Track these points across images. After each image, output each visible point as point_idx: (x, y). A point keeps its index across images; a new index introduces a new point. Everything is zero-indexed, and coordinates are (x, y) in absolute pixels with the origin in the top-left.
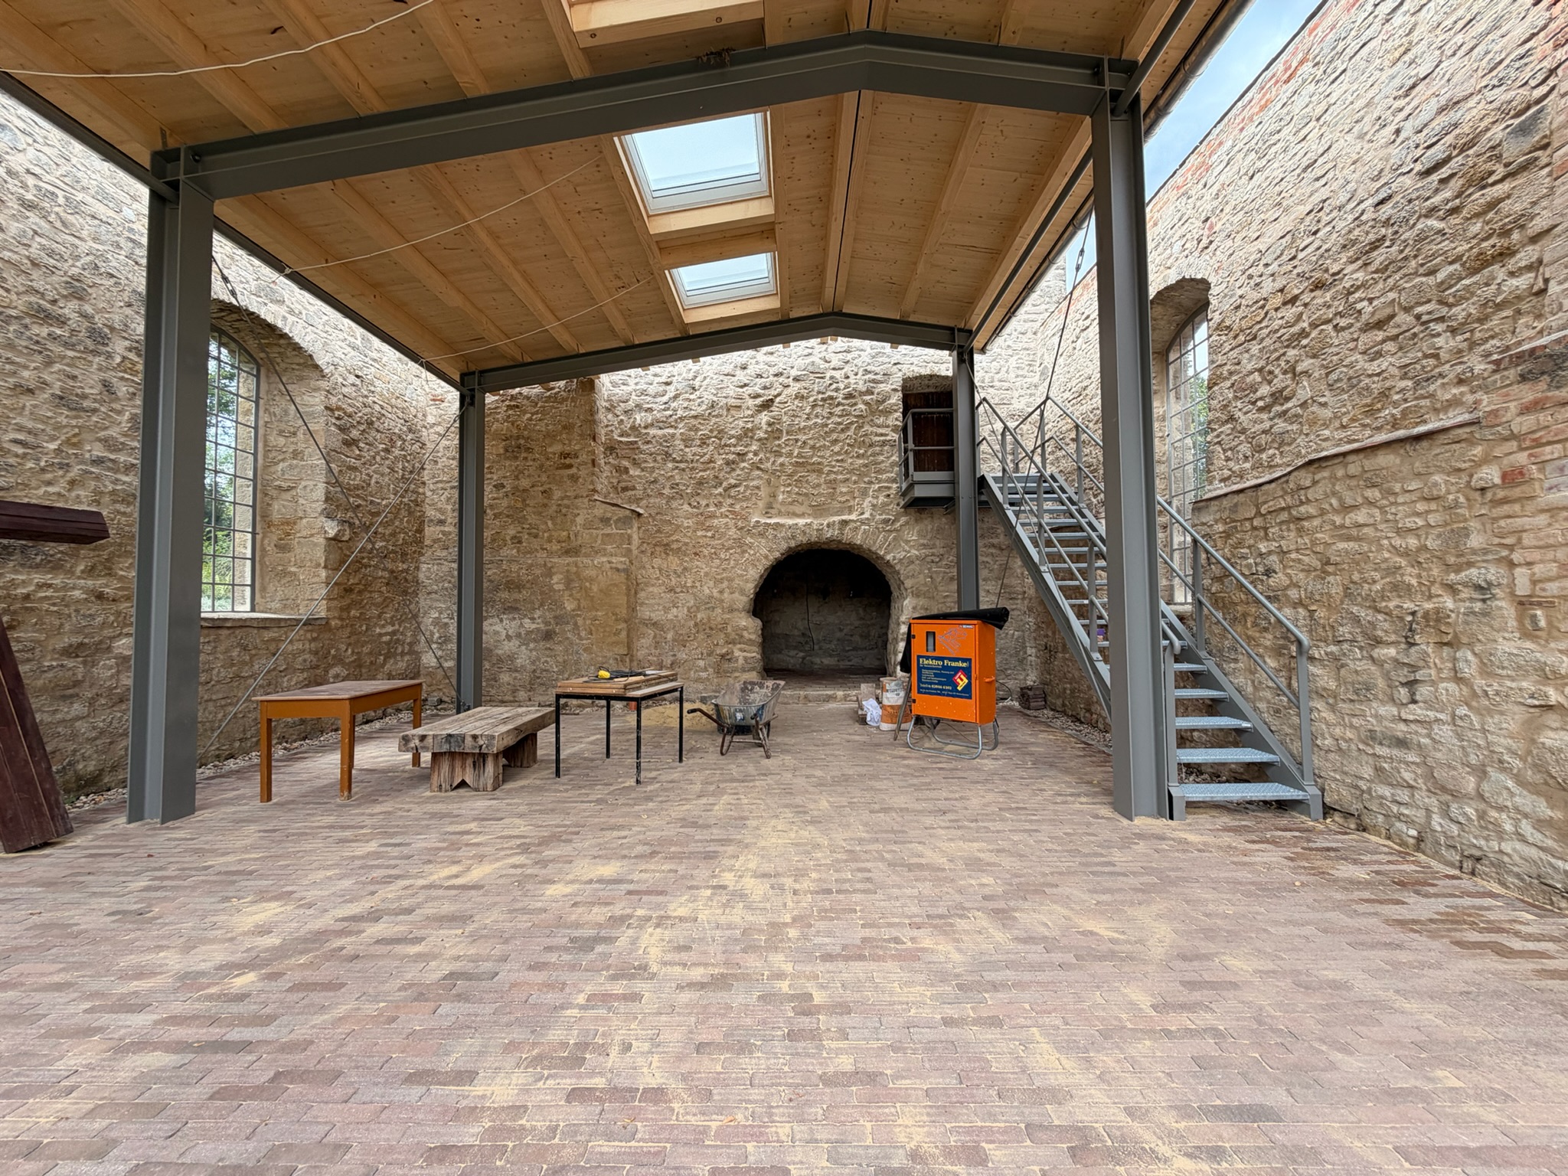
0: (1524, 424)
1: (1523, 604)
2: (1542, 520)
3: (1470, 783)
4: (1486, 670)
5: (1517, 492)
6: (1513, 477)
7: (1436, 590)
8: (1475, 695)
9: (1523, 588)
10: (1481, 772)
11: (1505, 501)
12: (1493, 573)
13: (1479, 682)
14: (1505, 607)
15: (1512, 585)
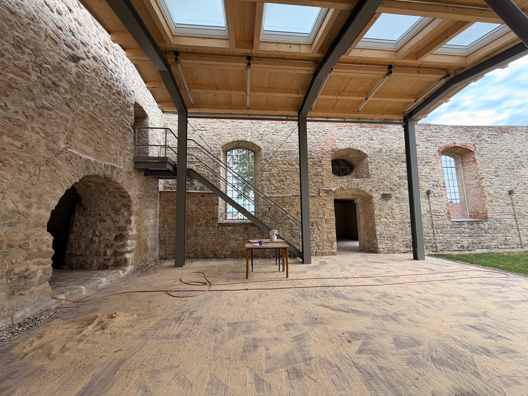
0: (325, 198)
1: (326, 220)
2: (327, 210)
3: (321, 244)
4: (322, 228)
5: (325, 206)
6: (324, 204)
7: (316, 218)
8: (321, 232)
9: (326, 218)
10: (323, 242)
11: (323, 207)
12: (322, 216)
13: (322, 230)
14: (324, 220)
15: (325, 218)
